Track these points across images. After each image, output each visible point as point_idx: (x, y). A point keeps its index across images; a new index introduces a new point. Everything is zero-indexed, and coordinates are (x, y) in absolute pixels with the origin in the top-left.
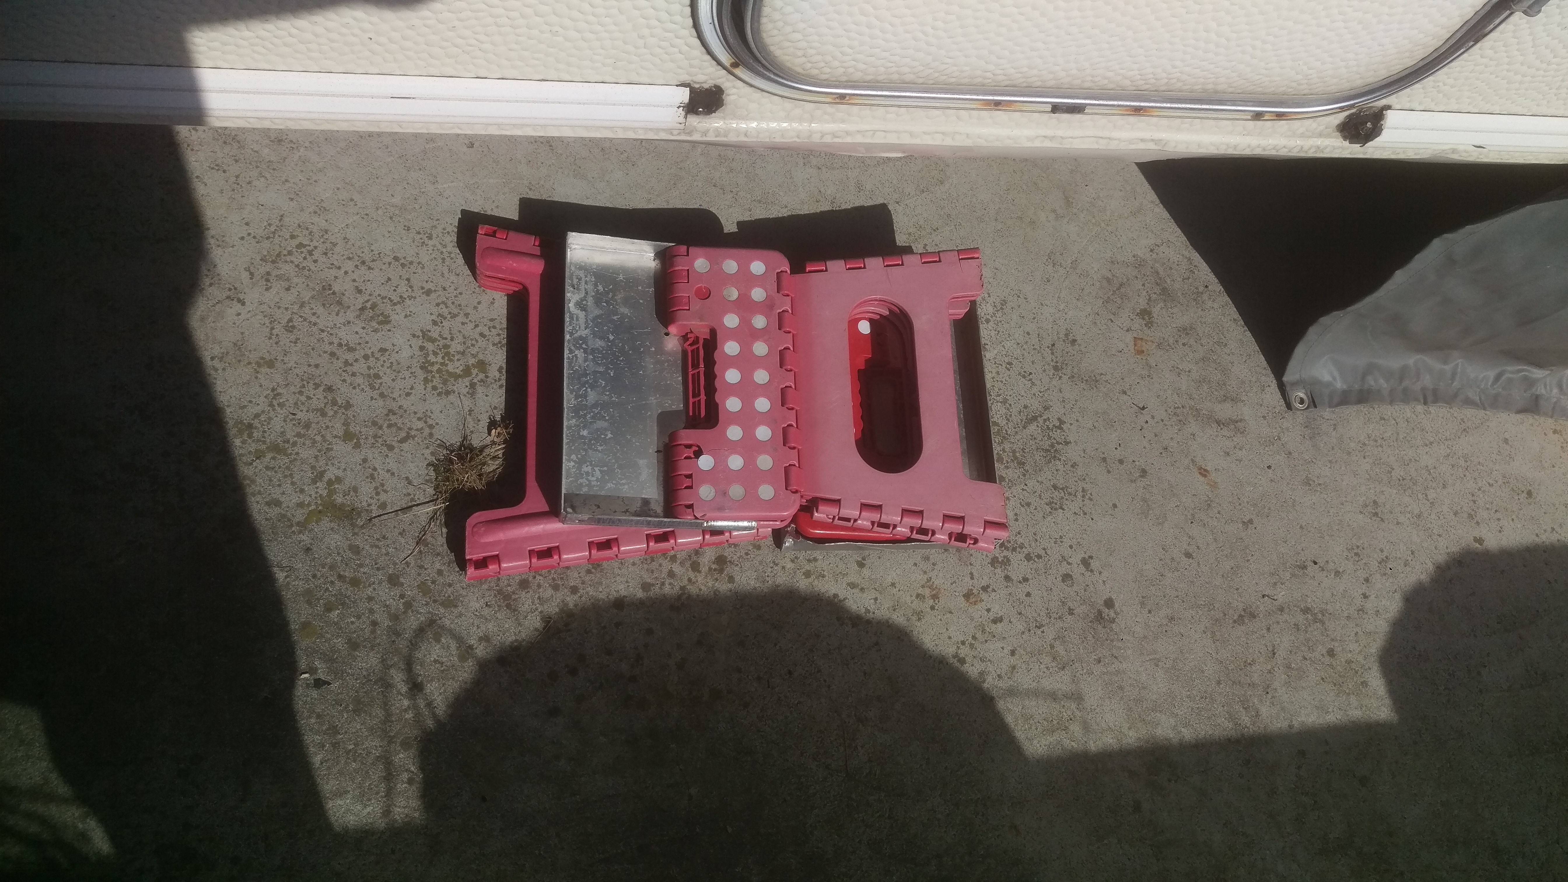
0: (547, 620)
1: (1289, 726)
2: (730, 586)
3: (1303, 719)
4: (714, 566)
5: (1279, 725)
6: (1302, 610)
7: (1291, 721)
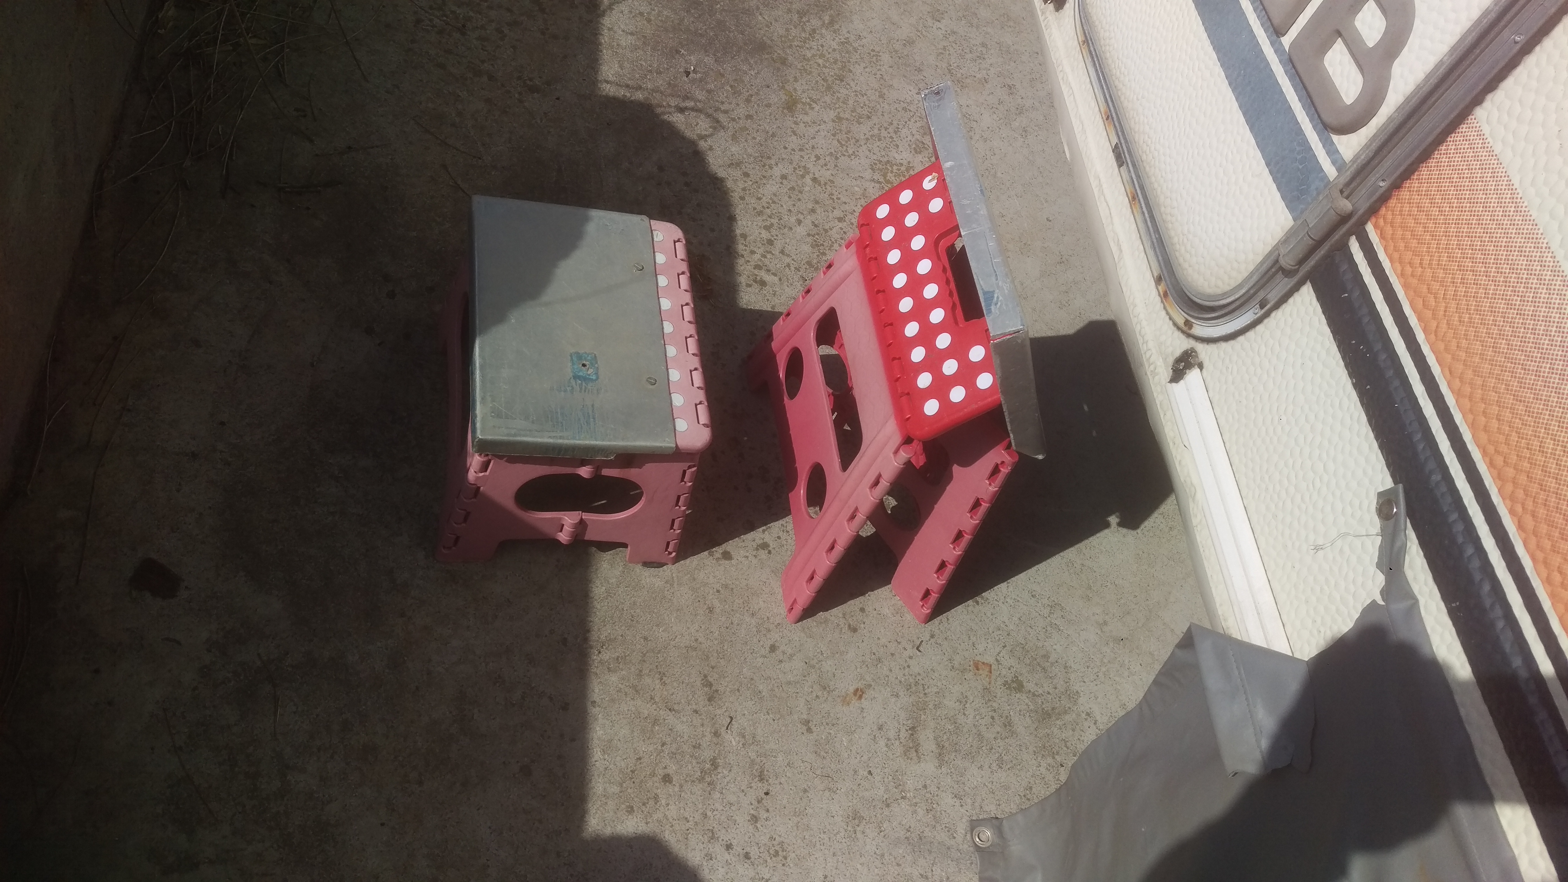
0: (721, 180)
1: (595, 702)
2: (744, 284)
3: (600, 721)
4: (758, 278)
5: (597, 691)
6: (715, 758)
7: (599, 706)
